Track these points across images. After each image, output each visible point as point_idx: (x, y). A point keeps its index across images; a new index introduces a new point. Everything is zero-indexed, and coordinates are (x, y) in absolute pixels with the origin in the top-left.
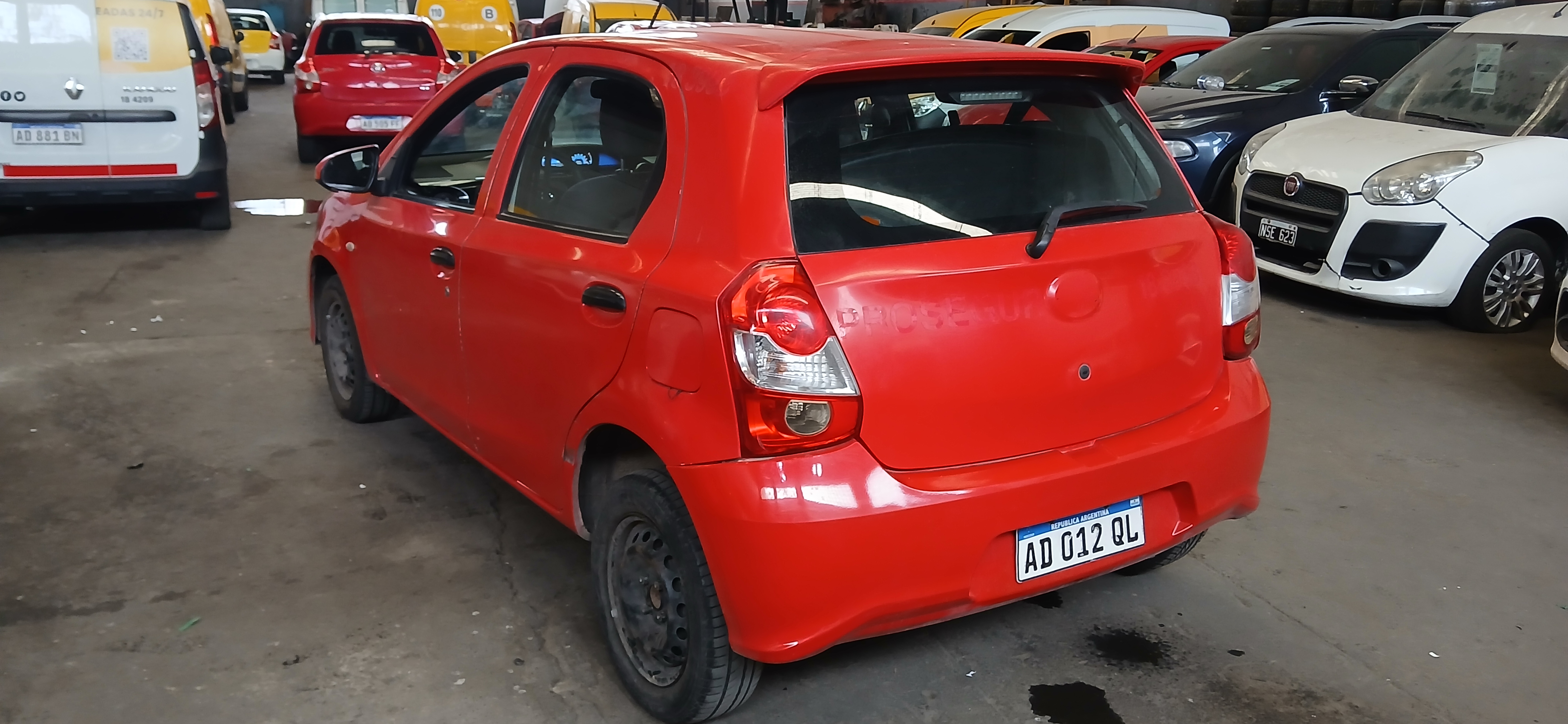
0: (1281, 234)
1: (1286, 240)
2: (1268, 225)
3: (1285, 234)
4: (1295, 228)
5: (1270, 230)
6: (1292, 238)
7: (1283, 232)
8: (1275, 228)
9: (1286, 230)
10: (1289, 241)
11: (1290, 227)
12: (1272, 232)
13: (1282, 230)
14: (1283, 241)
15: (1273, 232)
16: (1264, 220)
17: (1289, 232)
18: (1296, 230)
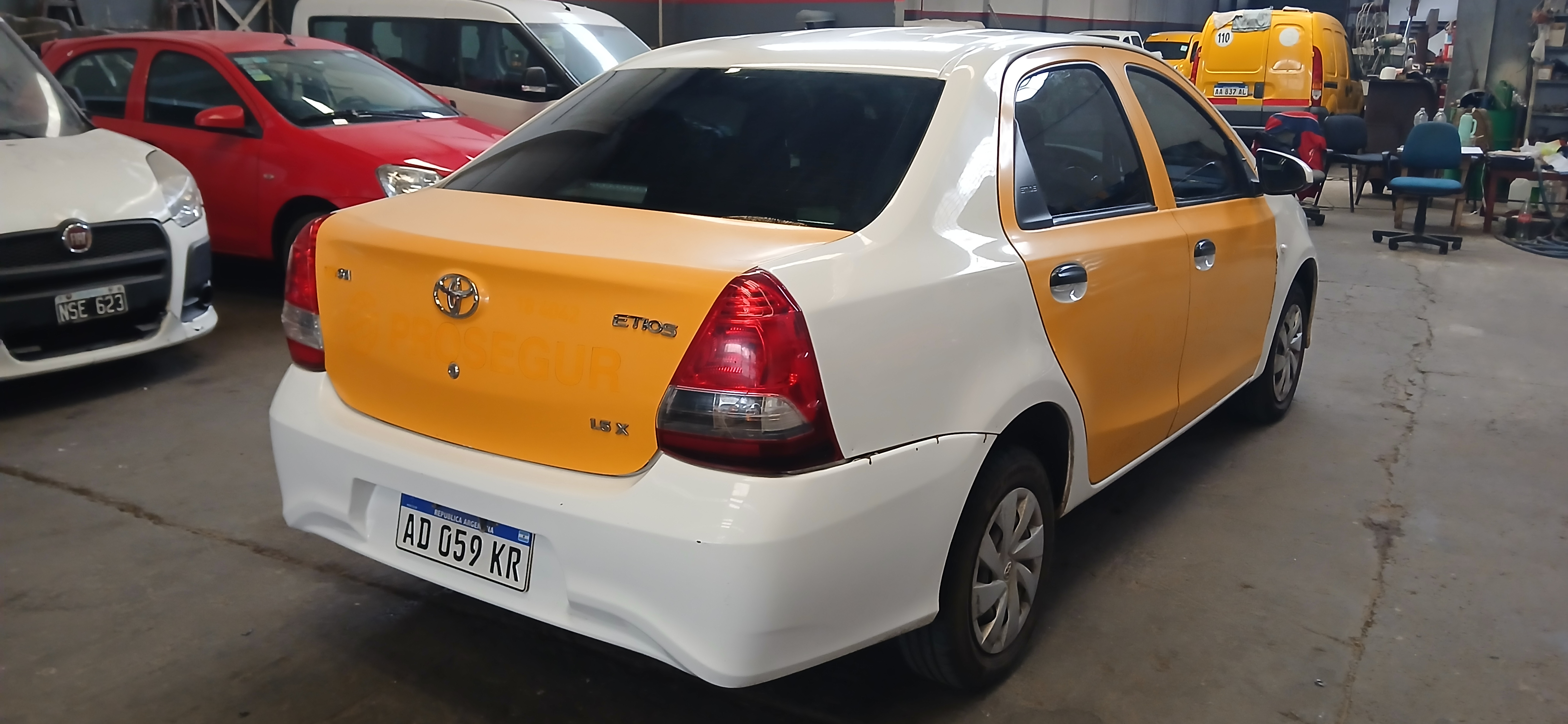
0: (98, 305)
1: (111, 308)
2: (68, 303)
3: (107, 303)
4: (119, 289)
5: (73, 307)
6: (121, 302)
7: (100, 302)
8: (84, 302)
9: (104, 297)
10: (119, 309)
11: (110, 290)
12: (81, 308)
13: (97, 300)
14: (106, 312)
15: (83, 308)
16: (61, 299)
17: (111, 298)
18: (123, 291)
